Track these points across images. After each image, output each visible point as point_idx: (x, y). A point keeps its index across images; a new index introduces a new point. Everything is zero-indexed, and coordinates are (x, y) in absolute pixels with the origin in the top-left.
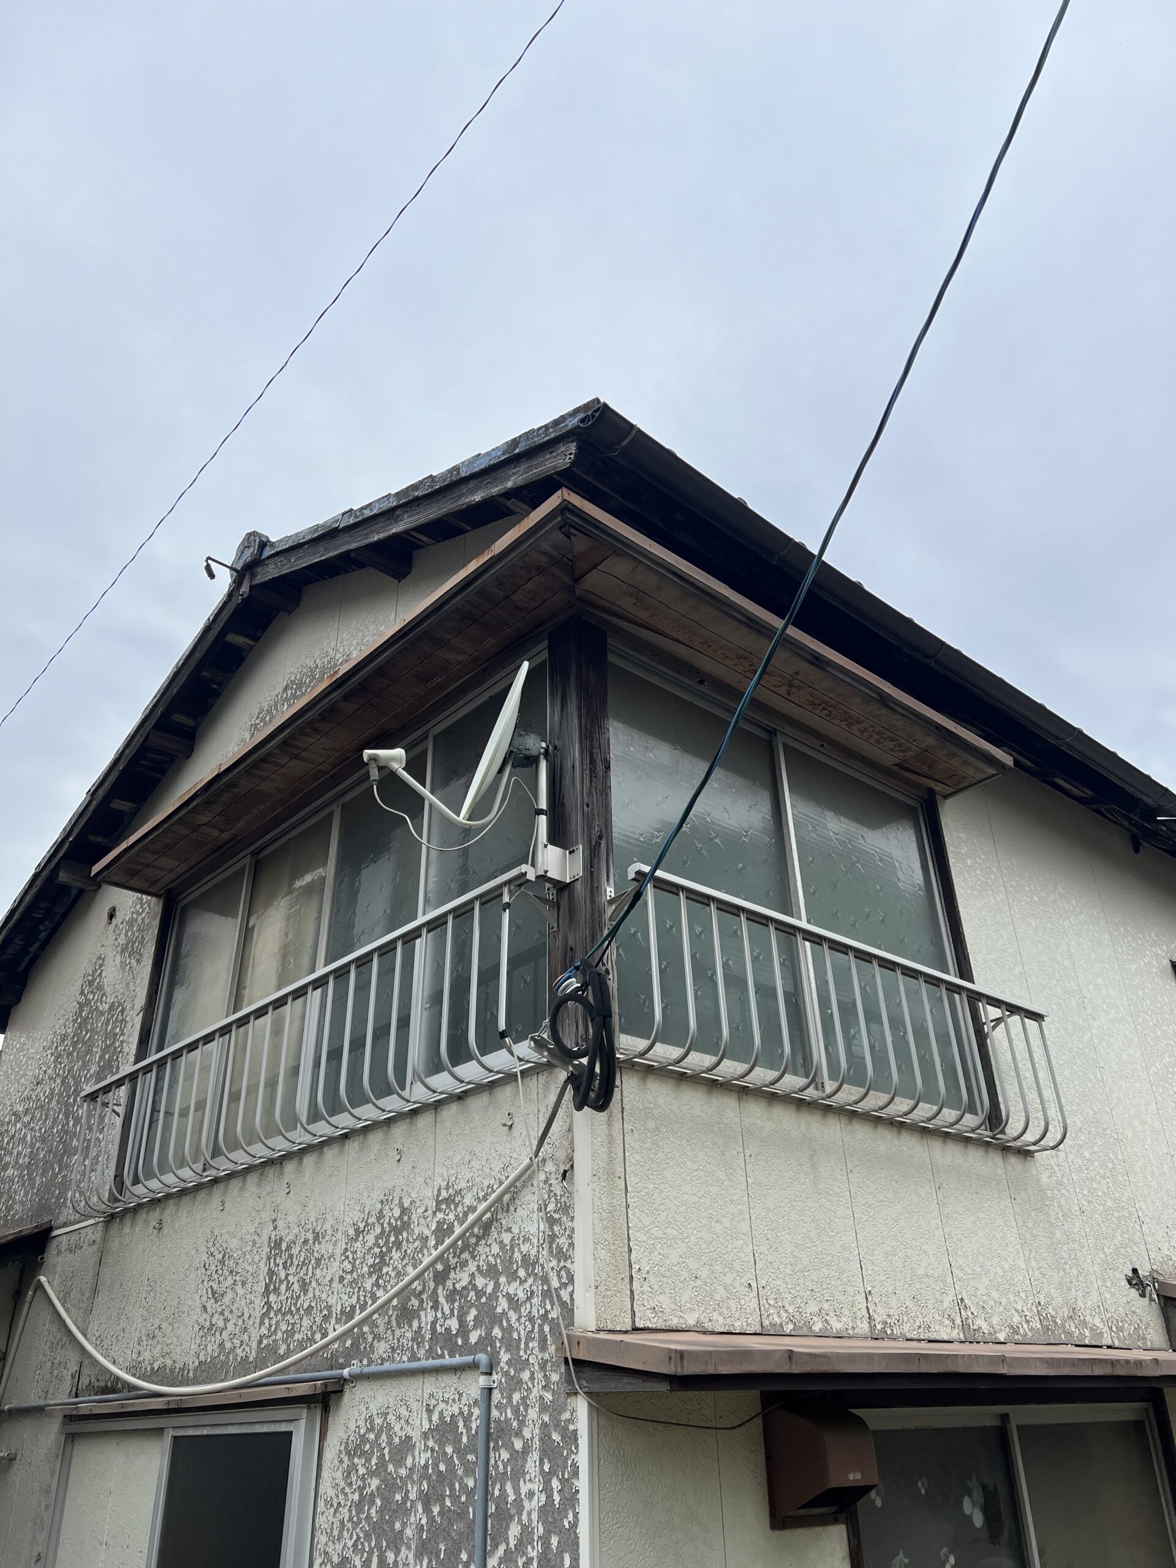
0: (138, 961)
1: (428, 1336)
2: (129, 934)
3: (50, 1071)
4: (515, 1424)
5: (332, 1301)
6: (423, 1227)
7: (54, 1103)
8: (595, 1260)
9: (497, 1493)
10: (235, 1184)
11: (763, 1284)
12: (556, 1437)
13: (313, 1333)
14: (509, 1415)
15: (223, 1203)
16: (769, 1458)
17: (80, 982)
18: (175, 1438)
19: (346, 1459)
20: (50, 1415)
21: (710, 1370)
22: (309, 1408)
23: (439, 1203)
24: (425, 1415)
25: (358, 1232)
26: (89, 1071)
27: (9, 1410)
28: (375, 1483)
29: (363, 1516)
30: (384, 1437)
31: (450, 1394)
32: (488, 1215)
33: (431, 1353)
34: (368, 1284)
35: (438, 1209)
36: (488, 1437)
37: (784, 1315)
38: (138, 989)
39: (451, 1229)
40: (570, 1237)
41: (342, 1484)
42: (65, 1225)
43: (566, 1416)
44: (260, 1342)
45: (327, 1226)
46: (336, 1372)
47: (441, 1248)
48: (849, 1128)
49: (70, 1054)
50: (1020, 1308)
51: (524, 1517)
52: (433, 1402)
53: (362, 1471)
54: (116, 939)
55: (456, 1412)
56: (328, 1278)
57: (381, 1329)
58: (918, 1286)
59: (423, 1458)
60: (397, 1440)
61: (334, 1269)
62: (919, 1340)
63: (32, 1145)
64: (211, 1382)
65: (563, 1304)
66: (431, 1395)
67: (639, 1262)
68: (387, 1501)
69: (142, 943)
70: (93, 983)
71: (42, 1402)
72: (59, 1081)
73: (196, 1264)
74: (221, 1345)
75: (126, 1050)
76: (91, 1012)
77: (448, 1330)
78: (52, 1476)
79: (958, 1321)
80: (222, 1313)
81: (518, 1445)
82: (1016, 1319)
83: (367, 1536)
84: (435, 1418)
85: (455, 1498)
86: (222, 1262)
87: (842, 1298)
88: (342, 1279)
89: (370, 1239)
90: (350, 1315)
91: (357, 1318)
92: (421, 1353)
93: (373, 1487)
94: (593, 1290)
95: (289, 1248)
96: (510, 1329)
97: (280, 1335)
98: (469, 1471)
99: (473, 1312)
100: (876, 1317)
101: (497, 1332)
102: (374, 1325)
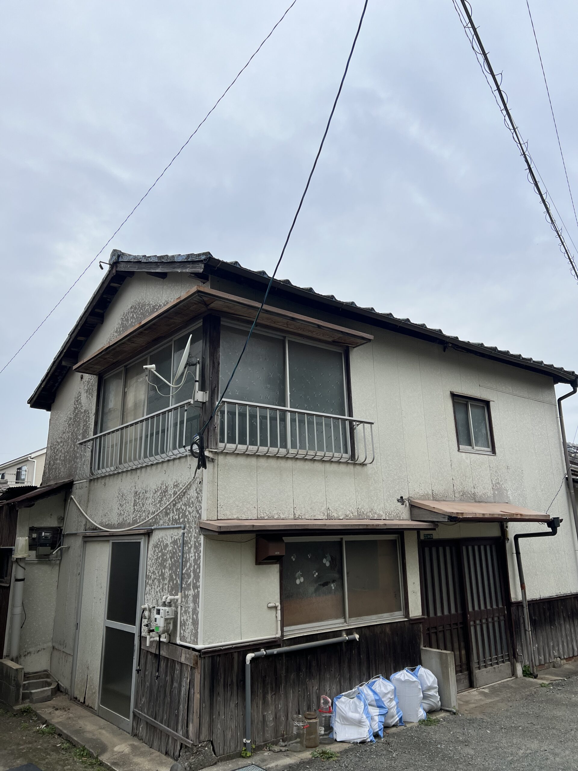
0: (92, 397)
1: (171, 520)
2: (88, 386)
3: (67, 430)
4: (189, 541)
5: (150, 509)
6: (171, 492)
7: (70, 441)
8: (207, 503)
9: (185, 556)
10: (124, 474)
11: (259, 507)
12: (197, 544)
13: (146, 517)
14: (188, 539)
15: (122, 479)
16: (257, 549)
17: (74, 400)
18: (113, 543)
19: (154, 548)
20: (79, 536)
21: (228, 530)
22: (144, 536)
23: (174, 486)
24: (171, 539)
25: (156, 492)
26: (80, 432)
27: (67, 534)
28: (160, 554)
29: (158, 562)
30: (162, 543)
31: (176, 534)
32: (185, 490)
33: (172, 524)
34: (158, 505)
35: (174, 488)
36: (183, 544)
37: (265, 514)
38: (93, 407)
39: (177, 493)
40: (202, 498)
41: (153, 554)
42: (77, 481)
43: (199, 539)
44: (133, 519)
45: (148, 489)
46: (151, 527)
47: (175, 497)
48: (295, 463)
49: (73, 425)
50: (350, 510)
51: (190, 562)
52: (172, 536)
53: (157, 551)
54: (84, 387)
55: (177, 538)
56: (149, 503)
57: (161, 517)
58: (313, 505)
59: (170, 548)
60: (165, 544)
61: (150, 501)
62: (311, 519)
63: (64, 454)
64: (121, 528)
65: (199, 514)
66: (172, 534)
67: (220, 503)
68: (163, 558)
69: (92, 390)
70: (78, 401)
71: (76, 532)
72: (70, 433)
73: (115, 496)
74: (123, 519)
75: (91, 427)
76: (78, 411)
77: (176, 518)
78: (81, 552)
79: (326, 514)
80: (123, 510)
81: (190, 546)
82: (348, 512)
83: (159, 566)
84: (173, 539)
85: (177, 558)
86: (122, 496)
87: (286, 509)
88: (152, 504)
89: (159, 494)
90: (154, 513)
91: (156, 513)
92: (170, 524)
93: (160, 555)
94: (206, 510)
95: (139, 494)
96: (188, 519)
97: (138, 517)
98: (180, 552)
99: (181, 514)
100: (297, 514)
101: (186, 520)
102: (159, 516)
